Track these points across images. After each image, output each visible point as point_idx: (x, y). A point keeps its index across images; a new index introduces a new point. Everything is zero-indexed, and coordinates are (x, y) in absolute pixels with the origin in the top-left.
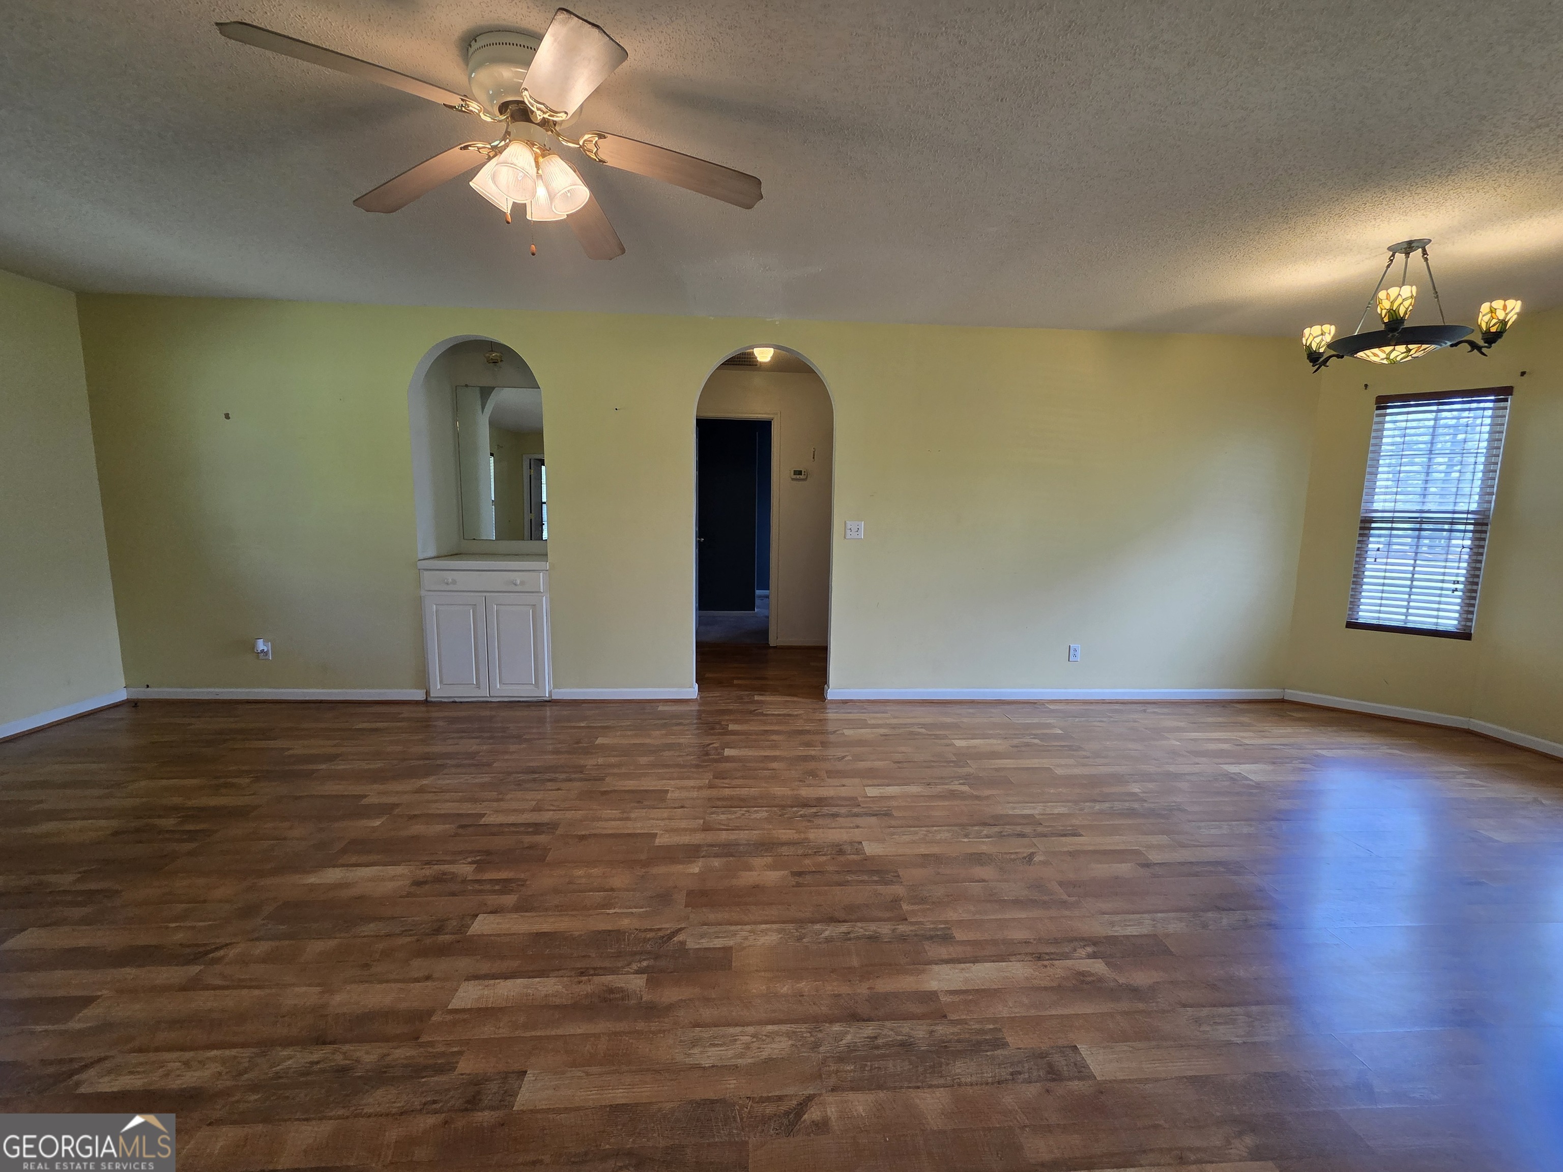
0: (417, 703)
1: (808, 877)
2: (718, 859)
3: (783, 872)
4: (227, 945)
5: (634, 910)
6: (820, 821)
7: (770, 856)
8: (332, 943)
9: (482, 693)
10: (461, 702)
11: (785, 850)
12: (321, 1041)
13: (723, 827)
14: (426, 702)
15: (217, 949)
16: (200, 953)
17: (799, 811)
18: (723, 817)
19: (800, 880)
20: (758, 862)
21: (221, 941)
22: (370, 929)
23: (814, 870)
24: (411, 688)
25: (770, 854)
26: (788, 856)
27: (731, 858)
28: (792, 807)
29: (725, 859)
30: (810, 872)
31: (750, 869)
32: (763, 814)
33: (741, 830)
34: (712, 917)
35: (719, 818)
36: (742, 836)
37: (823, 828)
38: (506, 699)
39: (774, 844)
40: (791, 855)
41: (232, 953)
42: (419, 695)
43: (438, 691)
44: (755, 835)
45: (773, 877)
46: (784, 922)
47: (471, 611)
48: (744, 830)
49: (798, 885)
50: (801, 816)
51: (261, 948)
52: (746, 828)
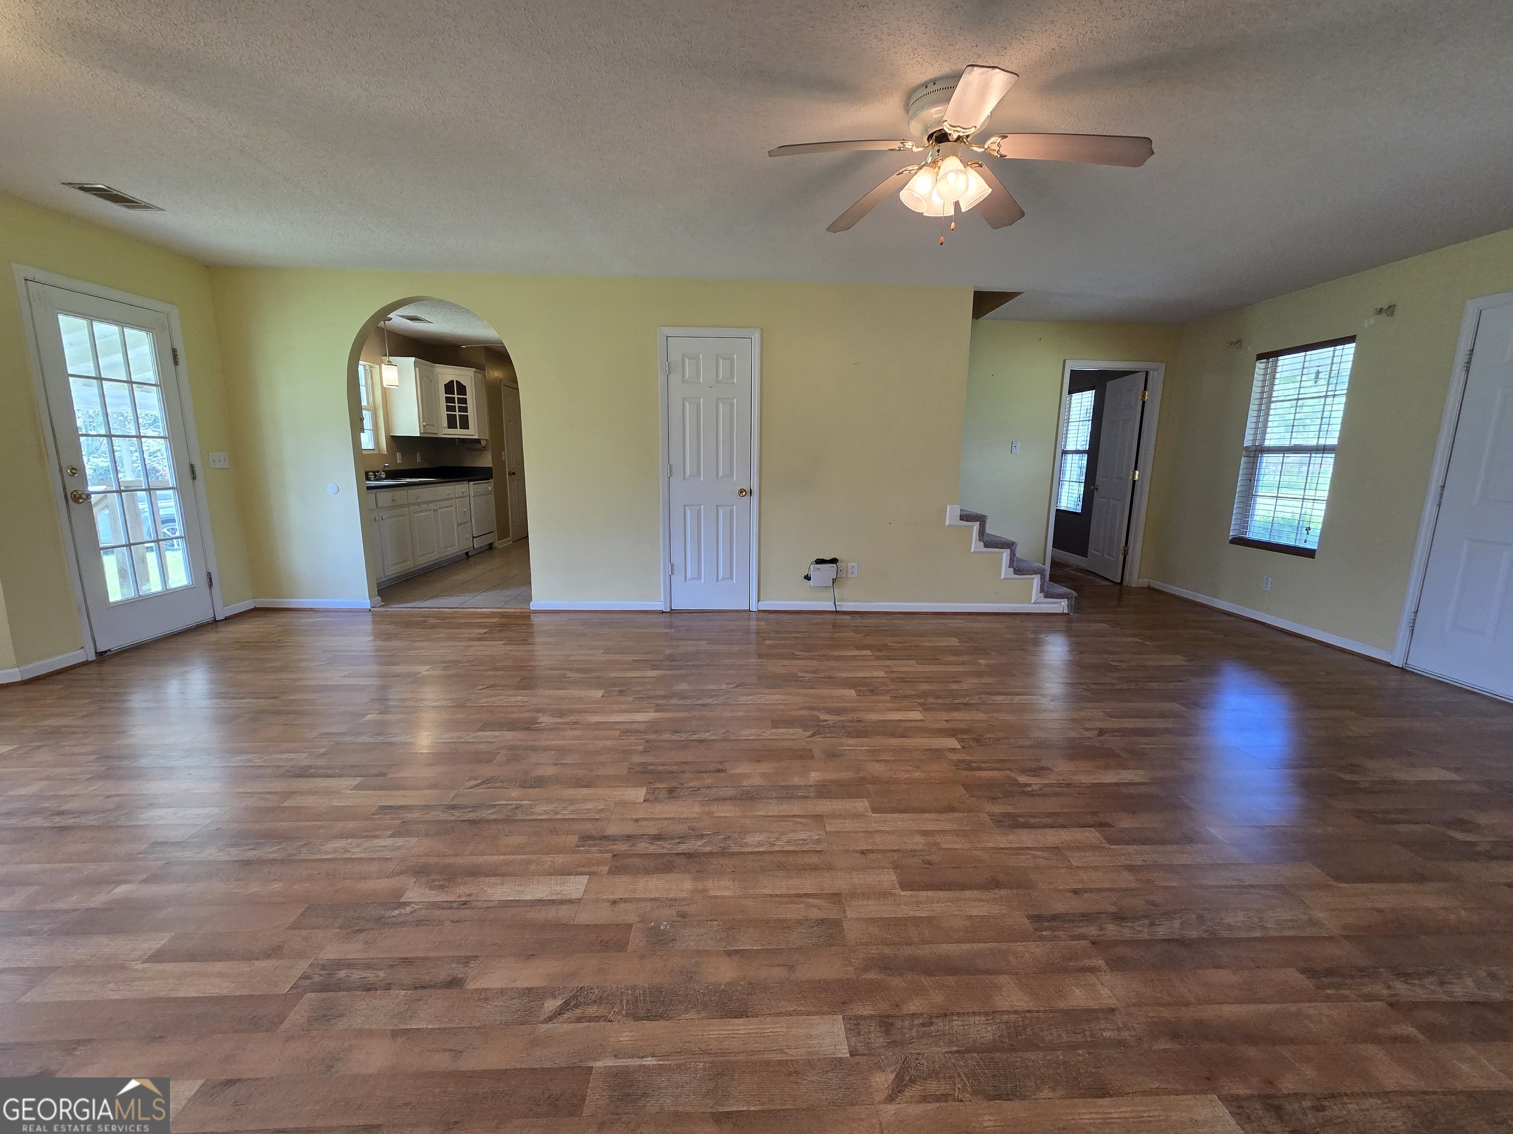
1: (711, 768)
2: (796, 783)
3: (734, 772)
5: (849, 748)
6: (682, 828)
7: (744, 786)
11: (730, 792)
13: (799, 820)
17: (703, 845)
18: (803, 835)
19: (719, 766)
20: (757, 781)
23: (704, 774)
25: (744, 788)
26: (727, 787)
27: (783, 784)
28: (711, 853)
29: (790, 783)
30: (709, 772)
31: (763, 775)
32: (754, 841)
33: (778, 816)
34: (790, 743)
35: (808, 834)
36: (775, 809)
37: (680, 818)
39: (740, 799)
40: (723, 787)
44: (764, 809)
45: (743, 768)
46: (737, 740)
48: (774, 816)
49: (721, 763)
50: (702, 836)
52: (772, 819)
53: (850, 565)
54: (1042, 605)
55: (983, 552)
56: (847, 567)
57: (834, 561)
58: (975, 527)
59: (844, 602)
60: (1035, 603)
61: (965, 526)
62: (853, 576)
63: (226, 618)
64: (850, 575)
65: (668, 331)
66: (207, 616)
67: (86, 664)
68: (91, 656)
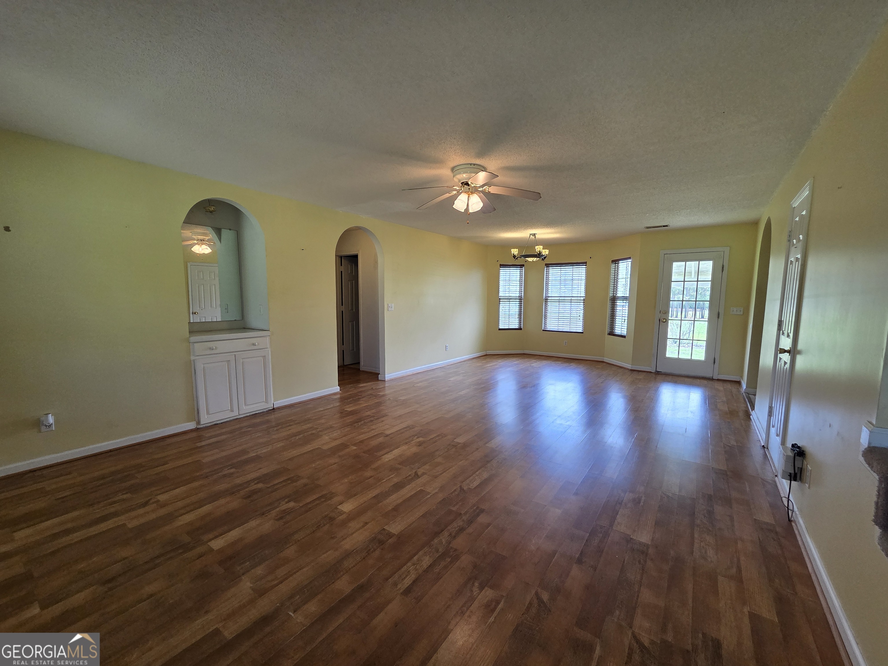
0: (192, 431)
9: (235, 414)
10: (222, 423)
14: (197, 430)
24: (185, 423)
38: (248, 415)
42: (192, 425)
43: (206, 420)
47: (227, 364)
63: (718, 380)
67: (651, 372)
68: (653, 371)
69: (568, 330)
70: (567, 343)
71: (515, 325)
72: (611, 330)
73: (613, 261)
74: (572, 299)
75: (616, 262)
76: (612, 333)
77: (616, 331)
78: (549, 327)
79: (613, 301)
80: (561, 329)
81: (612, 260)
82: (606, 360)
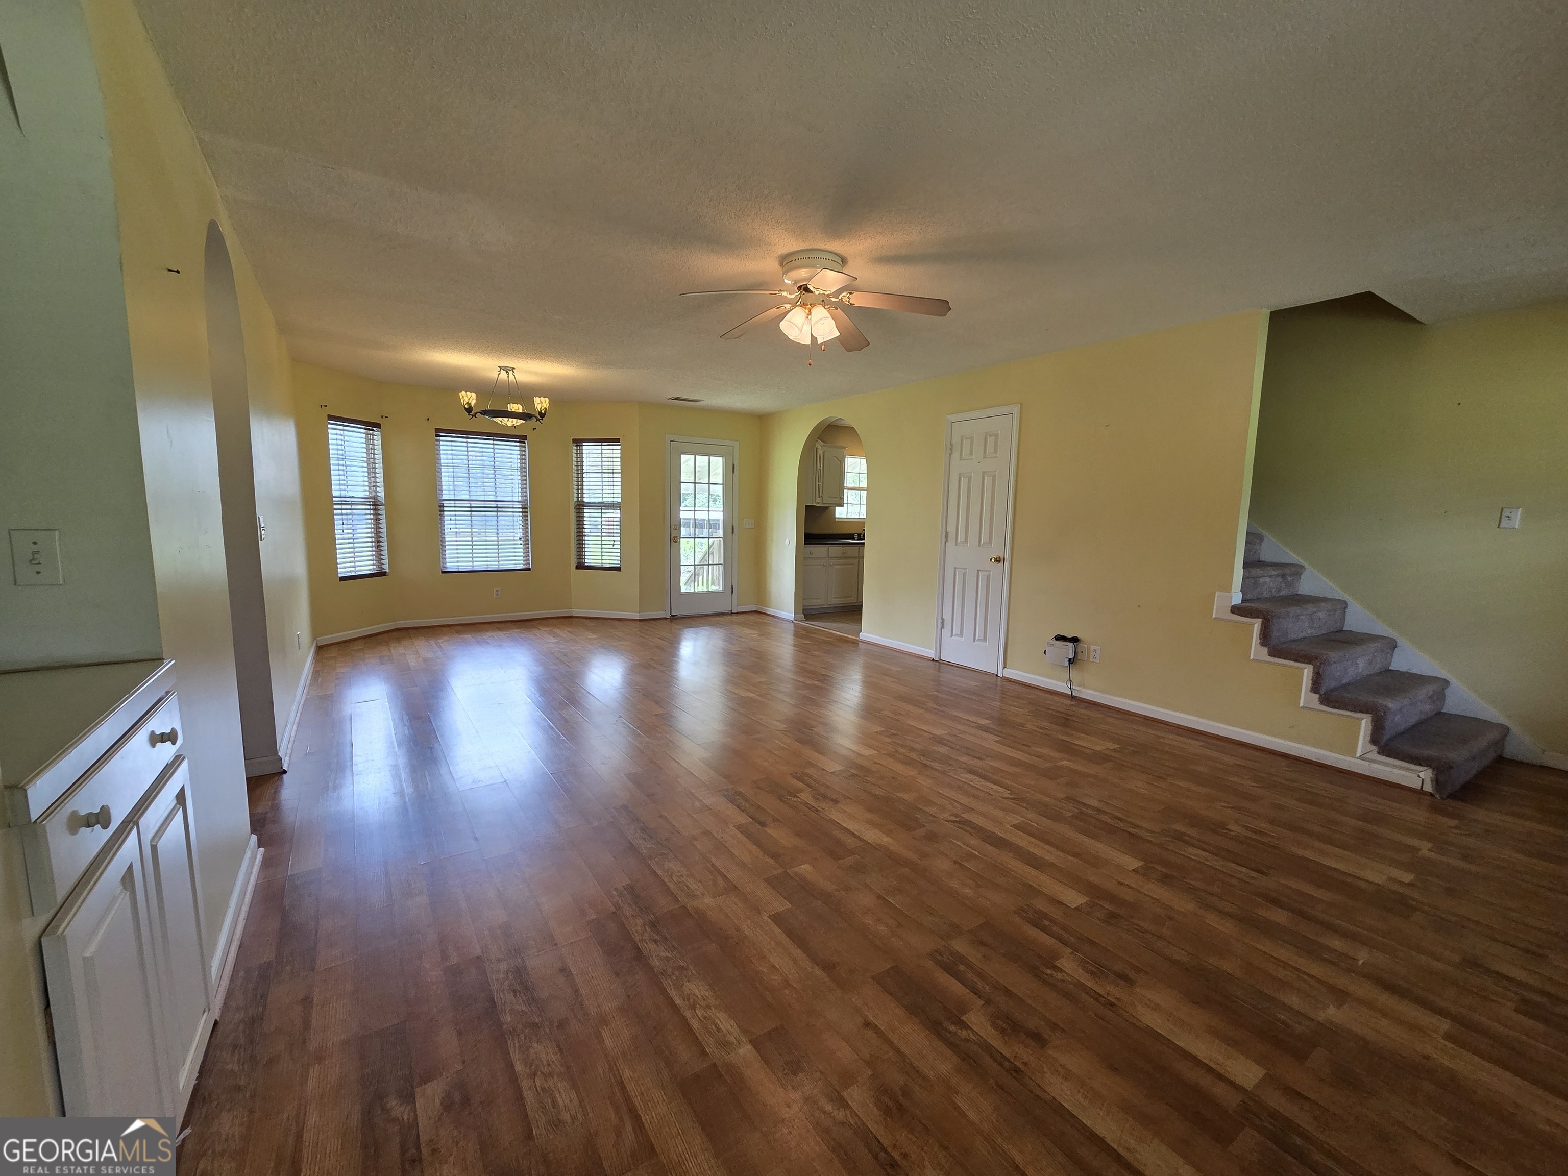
4: (948, 821)
8: (899, 794)
12: (925, 765)
15: (952, 821)
16: (962, 824)
21: (950, 825)
22: (878, 792)
41: (946, 815)
51: (932, 810)
53: (1093, 647)
54: (1375, 766)
55: (1265, 662)
56: (1089, 648)
57: (1075, 640)
58: (1256, 626)
59: (1084, 688)
60: (1361, 758)
61: (1244, 623)
62: (1094, 661)
63: (737, 613)
64: (1091, 659)
65: (953, 418)
66: (728, 610)
67: (666, 618)
68: (668, 616)
69: (495, 567)
70: (499, 593)
71: (366, 566)
72: (579, 560)
73: (575, 441)
74: (499, 506)
75: (579, 442)
76: (581, 566)
77: (586, 561)
78: (451, 565)
79: (578, 511)
80: (479, 565)
81: (572, 438)
82: (576, 612)
